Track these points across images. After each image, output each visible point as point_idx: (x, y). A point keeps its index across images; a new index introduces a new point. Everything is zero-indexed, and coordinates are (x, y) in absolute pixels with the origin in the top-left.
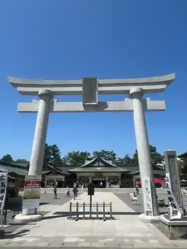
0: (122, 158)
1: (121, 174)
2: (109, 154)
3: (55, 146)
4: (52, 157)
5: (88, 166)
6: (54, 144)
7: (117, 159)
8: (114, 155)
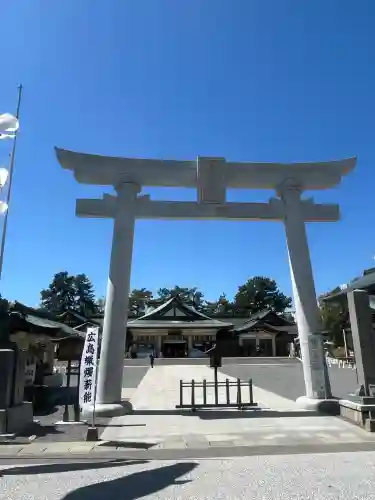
0: (213, 302)
1: (216, 330)
2: (188, 293)
3: (82, 277)
4: (77, 298)
5: (153, 317)
6: (81, 274)
7: (204, 304)
8: (199, 295)
